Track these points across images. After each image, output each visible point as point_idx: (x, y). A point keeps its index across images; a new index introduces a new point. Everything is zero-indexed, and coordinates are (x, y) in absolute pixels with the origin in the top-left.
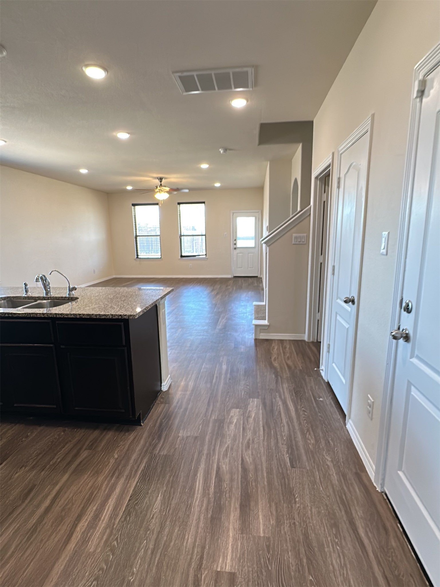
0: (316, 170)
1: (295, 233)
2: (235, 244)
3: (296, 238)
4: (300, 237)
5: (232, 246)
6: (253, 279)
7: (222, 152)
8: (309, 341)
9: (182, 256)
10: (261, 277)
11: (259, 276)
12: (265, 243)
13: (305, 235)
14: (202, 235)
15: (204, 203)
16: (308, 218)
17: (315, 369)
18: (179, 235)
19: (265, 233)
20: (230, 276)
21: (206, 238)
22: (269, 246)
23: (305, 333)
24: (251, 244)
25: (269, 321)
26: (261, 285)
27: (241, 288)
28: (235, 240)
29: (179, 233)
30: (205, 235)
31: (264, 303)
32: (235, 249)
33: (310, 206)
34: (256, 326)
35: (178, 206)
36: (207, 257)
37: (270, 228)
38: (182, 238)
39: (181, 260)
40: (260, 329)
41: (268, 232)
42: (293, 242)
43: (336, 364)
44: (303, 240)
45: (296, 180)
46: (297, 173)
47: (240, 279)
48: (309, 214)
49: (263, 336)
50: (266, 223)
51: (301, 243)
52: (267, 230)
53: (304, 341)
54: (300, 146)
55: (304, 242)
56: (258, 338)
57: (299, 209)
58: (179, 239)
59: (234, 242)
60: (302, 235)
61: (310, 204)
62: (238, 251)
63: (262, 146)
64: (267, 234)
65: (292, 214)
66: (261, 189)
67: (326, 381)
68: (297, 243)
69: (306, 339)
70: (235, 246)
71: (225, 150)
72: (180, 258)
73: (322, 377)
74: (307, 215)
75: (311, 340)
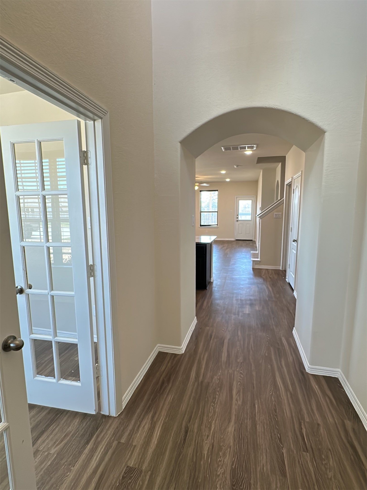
0: (287, 182)
1: (275, 212)
2: (237, 218)
3: (276, 215)
4: (278, 214)
5: (235, 219)
6: (249, 241)
7: (235, 167)
8: (283, 270)
9: (201, 225)
10: (255, 240)
11: (253, 240)
12: (259, 217)
13: (281, 213)
14: (215, 212)
15: (217, 190)
16: (282, 205)
17: (283, 278)
18: (200, 212)
19: (259, 212)
20: (233, 239)
21: (217, 213)
22: (261, 219)
23: (280, 266)
24: (249, 218)
25: (260, 259)
26: (255, 245)
27: (241, 246)
28: (238, 215)
29: (200, 211)
30: (217, 212)
31: (257, 252)
32: (237, 221)
33: (283, 199)
34: (253, 261)
35: (200, 192)
36: (218, 226)
37: (262, 209)
38: (202, 213)
39: (200, 228)
40: (256, 263)
41: (260, 211)
42: (274, 217)
43: (292, 273)
44: (280, 216)
45: (278, 181)
46: (278, 178)
47: (240, 242)
48: (283, 203)
49: (257, 267)
50: (259, 205)
51: (279, 217)
52: (260, 210)
53: (280, 270)
54: (280, 164)
55: (280, 217)
56: (254, 268)
57: (279, 199)
58: (200, 214)
59: (237, 217)
60: (279, 213)
61: (283, 197)
62: (239, 222)
63: (258, 164)
64: (260, 212)
65: (276, 201)
66: (257, 182)
67: (288, 282)
68: (277, 217)
69: (281, 269)
70: (237, 219)
71: (237, 166)
72: (200, 226)
73: (286, 281)
74: (281, 203)
75: (284, 269)
